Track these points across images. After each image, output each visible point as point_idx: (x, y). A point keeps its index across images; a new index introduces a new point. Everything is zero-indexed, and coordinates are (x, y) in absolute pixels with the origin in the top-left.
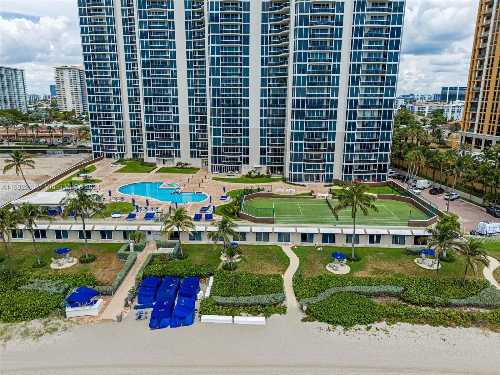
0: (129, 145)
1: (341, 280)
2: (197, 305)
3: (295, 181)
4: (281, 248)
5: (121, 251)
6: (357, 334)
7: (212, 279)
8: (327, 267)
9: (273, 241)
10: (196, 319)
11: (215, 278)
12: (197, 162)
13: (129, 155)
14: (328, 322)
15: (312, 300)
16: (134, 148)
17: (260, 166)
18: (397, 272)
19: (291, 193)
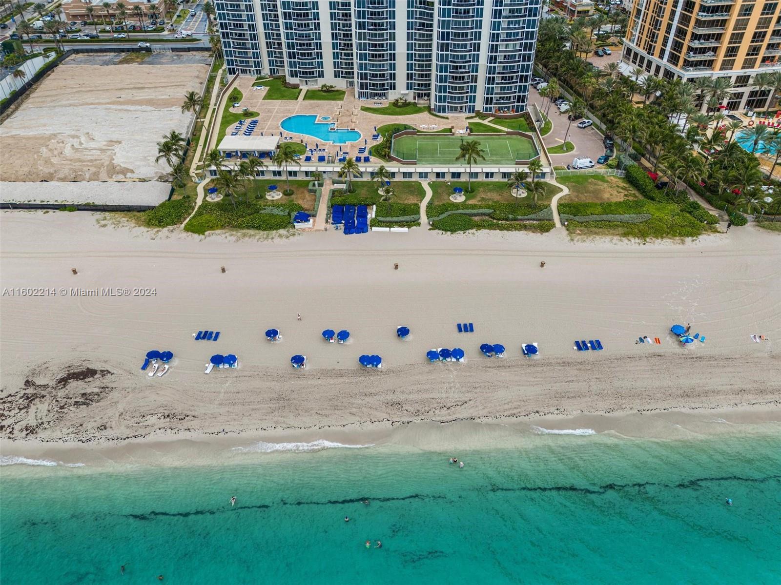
0: (265, 59)
1: (456, 206)
2: (369, 223)
3: (439, 111)
4: (420, 183)
5: (310, 187)
6: (457, 236)
7: (374, 207)
8: (451, 198)
9: (415, 178)
10: (369, 229)
11: (377, 206)
12: (341, 84)
13: (266, 70)
14: (443, 230)
15: (435, 219)
16: (271, 63)
17: (407, 92)
18: (495, 200)
19: (434, 129)
